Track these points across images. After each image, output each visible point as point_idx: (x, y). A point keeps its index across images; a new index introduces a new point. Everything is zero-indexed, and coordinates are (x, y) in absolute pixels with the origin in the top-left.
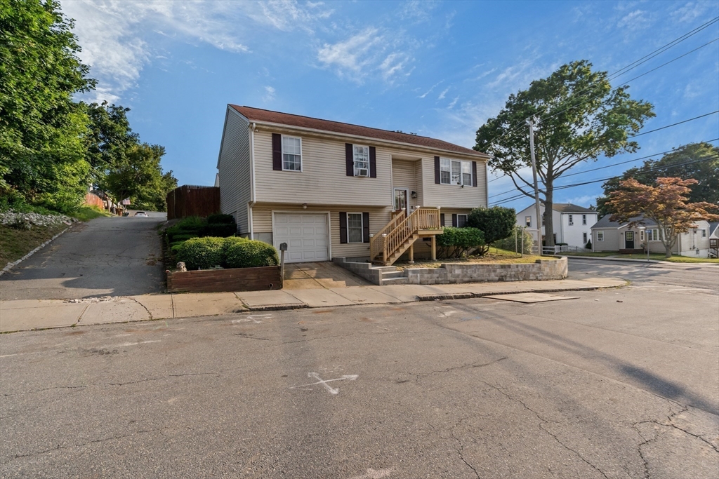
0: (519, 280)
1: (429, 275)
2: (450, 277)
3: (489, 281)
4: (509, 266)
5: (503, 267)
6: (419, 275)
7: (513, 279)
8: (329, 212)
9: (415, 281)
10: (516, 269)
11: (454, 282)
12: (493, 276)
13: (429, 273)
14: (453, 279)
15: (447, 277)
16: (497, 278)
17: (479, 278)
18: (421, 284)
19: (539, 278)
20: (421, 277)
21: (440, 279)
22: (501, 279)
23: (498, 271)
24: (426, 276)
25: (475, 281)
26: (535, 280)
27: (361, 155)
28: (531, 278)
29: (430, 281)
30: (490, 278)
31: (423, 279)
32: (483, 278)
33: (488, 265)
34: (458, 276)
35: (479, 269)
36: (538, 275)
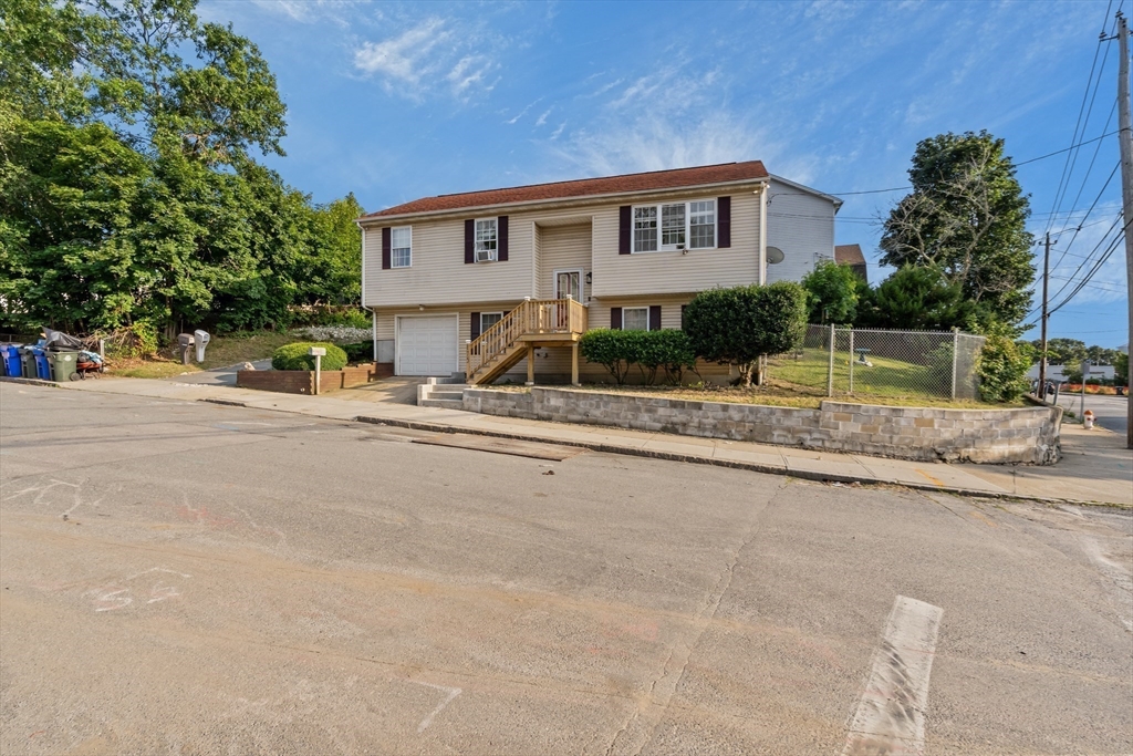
0: (730, 438)
1: (498, 402)
2: (537, 408)
3: (631, 427)
4: (698, 406)
5: (674, 404)
6: (480, 399)
7: (707, 434)
8: (457, 314)
9: (474, 407)
10: (720, 414)
11: (549, 419)
12: (645, 418)
13: (498, 398)
14: (545, 413)
15: (532, 408)
16: (659, 426)
17: (607, 420)
18: (482, 412)
19: (808, 443)
20: (482, 403)
21: (518, 410)
22: (670, 429)
23: (661, 411)
24: (492, 401)
25: (594, 423)
26: (791, 446)
27: (485, 231)
28: (775, 439)
29: (499, 411)
30: (638, 423)
31: (487, 407)
32: (616, 420)
33: (634, 398)
34: (557, 409)
35: (606, 403)
36: (806, 436)
